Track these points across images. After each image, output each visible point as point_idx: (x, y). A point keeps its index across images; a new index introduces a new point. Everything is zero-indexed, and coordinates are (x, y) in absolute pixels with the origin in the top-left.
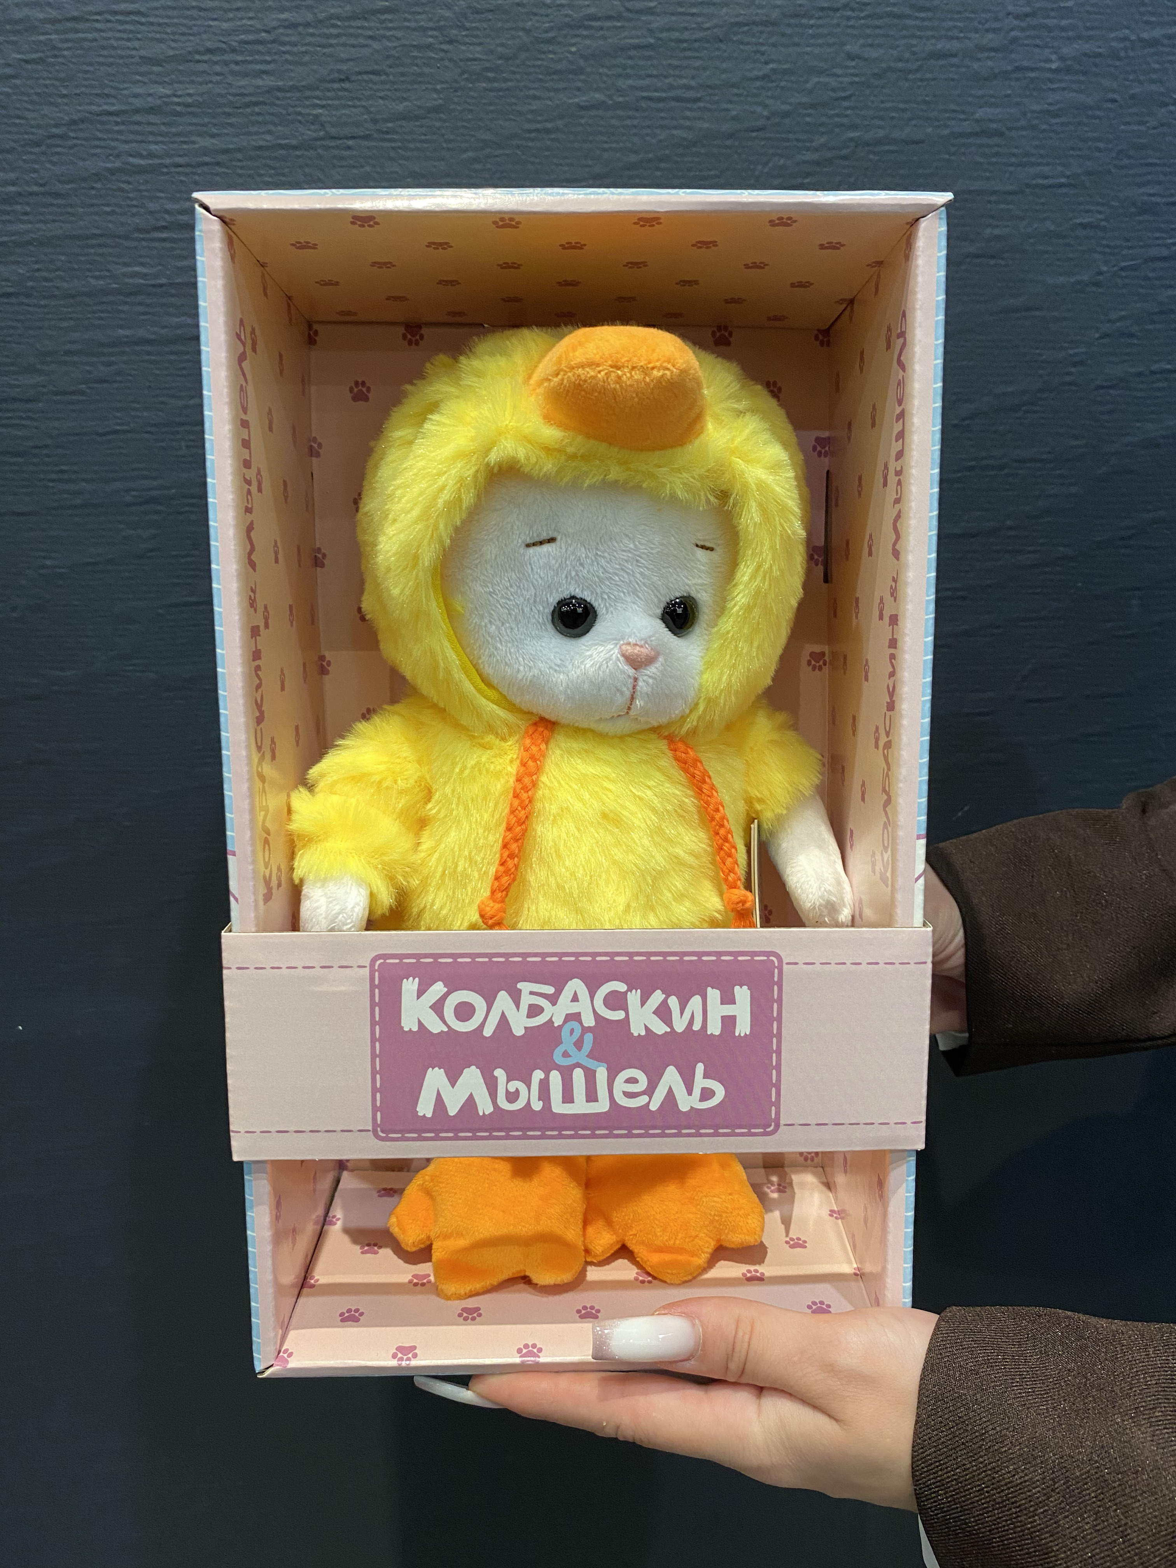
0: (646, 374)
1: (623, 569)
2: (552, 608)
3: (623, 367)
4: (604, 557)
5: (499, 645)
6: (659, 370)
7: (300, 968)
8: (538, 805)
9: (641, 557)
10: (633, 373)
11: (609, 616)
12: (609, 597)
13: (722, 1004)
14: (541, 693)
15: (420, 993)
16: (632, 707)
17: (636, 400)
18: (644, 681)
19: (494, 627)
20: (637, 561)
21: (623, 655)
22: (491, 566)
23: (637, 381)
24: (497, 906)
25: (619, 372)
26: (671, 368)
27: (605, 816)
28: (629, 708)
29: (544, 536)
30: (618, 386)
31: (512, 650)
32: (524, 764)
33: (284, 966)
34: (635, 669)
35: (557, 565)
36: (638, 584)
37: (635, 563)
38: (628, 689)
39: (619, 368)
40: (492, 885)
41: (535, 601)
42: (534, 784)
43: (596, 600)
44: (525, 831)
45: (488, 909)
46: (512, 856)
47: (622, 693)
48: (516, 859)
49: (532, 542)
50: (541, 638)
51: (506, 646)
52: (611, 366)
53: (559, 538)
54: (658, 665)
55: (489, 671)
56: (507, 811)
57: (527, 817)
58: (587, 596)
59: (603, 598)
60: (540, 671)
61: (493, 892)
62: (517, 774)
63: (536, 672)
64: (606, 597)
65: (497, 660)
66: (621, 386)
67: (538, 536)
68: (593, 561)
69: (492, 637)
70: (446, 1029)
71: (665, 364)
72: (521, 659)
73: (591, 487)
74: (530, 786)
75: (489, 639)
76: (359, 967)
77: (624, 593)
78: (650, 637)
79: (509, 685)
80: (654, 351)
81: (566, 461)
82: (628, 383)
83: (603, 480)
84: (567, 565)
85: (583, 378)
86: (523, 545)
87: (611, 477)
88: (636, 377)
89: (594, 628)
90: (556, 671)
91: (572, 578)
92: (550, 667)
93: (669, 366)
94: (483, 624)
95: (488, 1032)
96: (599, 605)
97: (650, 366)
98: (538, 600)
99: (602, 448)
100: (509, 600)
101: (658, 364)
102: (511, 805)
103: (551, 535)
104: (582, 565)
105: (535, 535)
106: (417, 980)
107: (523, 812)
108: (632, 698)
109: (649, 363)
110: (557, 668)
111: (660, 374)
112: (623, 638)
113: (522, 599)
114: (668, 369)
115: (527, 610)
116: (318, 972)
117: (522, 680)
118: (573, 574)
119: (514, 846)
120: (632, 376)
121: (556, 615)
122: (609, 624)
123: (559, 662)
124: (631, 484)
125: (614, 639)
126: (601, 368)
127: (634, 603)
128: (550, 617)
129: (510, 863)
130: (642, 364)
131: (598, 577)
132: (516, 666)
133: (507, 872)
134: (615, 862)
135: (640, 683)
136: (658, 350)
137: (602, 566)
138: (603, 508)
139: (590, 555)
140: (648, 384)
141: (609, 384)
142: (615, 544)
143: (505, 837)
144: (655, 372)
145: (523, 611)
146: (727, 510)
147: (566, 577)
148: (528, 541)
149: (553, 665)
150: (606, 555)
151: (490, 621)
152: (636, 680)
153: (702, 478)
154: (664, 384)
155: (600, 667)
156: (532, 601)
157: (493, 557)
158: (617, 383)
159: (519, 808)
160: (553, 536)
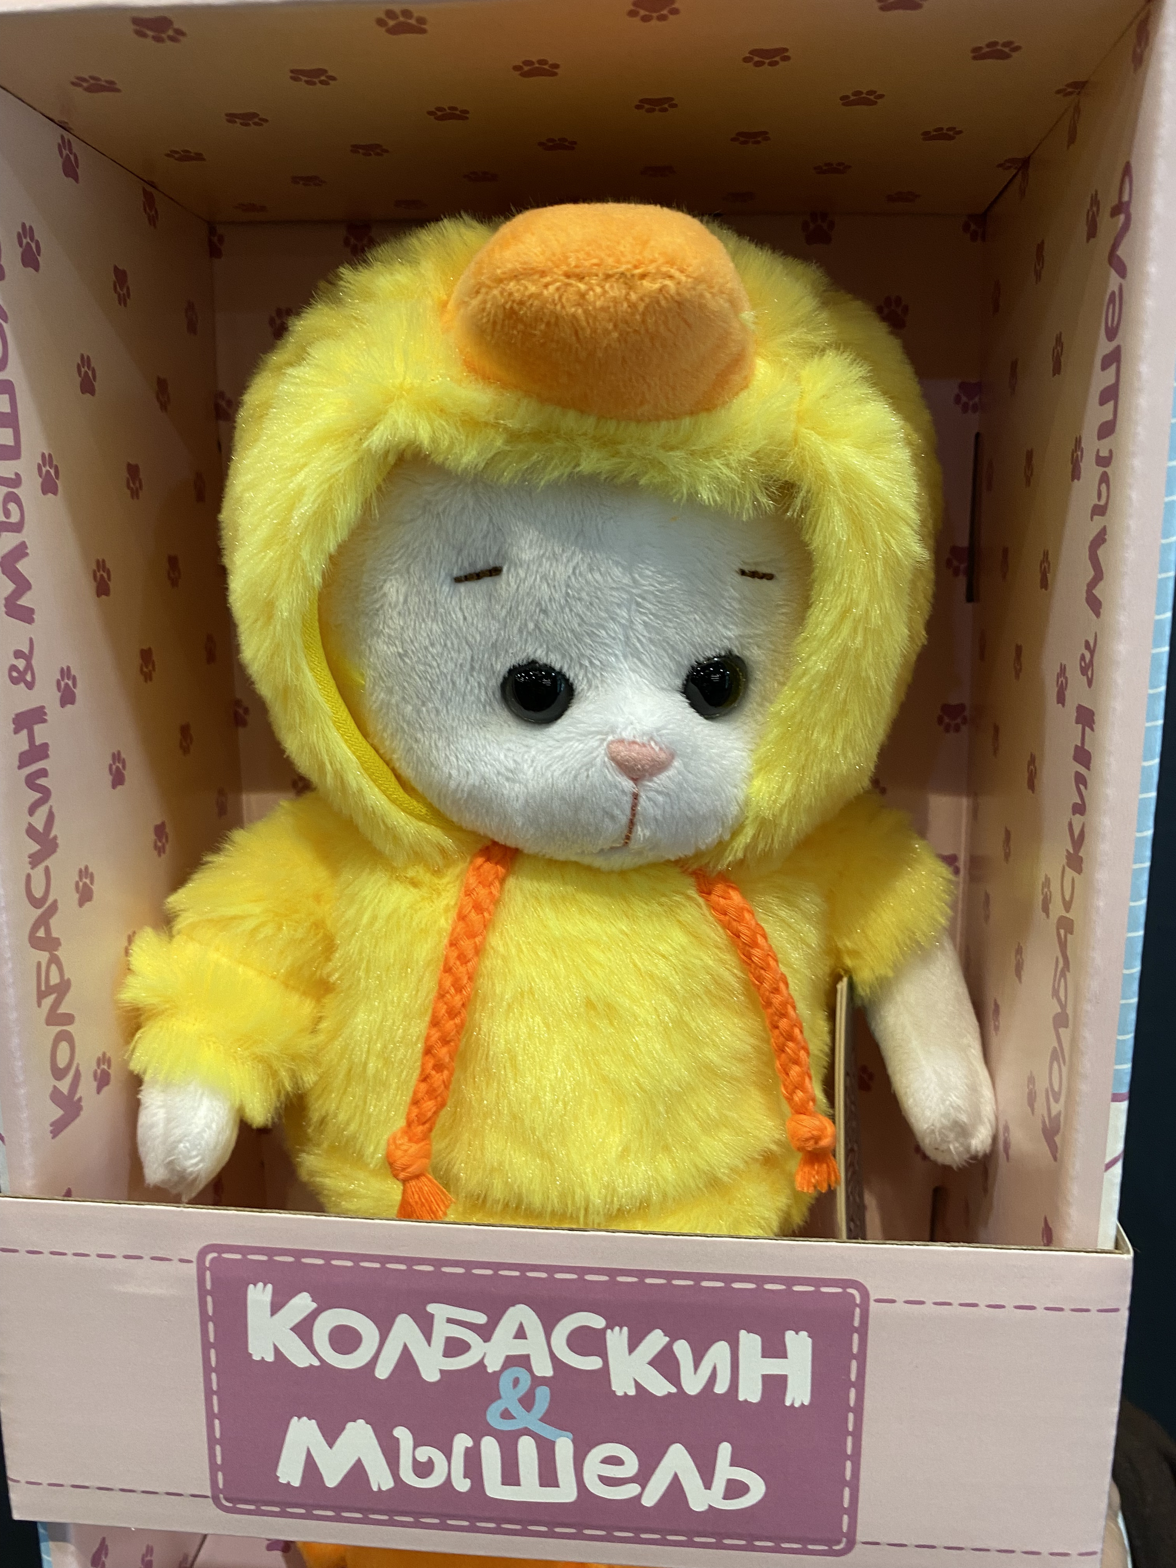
0: (630, 288)
1: (613, 619)
2: (500, 680)
3: (590, 275)
4: (580, 599)
5: (419, 735)
6: (654, 280)
7: (93, 1256)
8: (483, 983)
9: (644, 599)
10: (607, 286)
11: (591, 694)
12: (591, 663)
13: (763, 1356)
14: (487, 811)
15: (276, 1308)
16: (632, 836)
17: (615, 335)
18: (650, 799)
19: (410, 708)
20: (638, 604)
21: (613, 759)
22: (399, 613)
23: (615, 300)
24: (414, 1148)
25: (582, 287)
26: (677, 274)
27: (590, 1004)
28: (628, 838)
29: (480, 566)
30: (580, 311)
31: (440, 744)
32: (462, 917)
33: (69, 1252)
34: (635, 780)
35: (504, 612)
36: (639, 640)
37: (634, 607)
38: (623, 811)
39: (581, 278)
40: (408, 1114)
41: (472, 668)
42: (478, 951)
43: (569, 668)
44: (460, 1028)
45: (399, 1153)
46: (439, 1067)
47: (613, 818)
48: (446, 1072)
49: (462, 574)
50: (484, 725)
51: (431, 737)
52: (568, 276)
53: (505, 569)
54: (671, 772)
55: (408, 772)
56: (433, 995)
57: (463, 1005)
58: (556, 661)
59: (581, 665)
60: (483, 778)
61: (409, 1124)
62: (452, 934)
63: (474, 779)
64: (587, 663)
65: (418, 757)
66: (586, 312)
67: (470, 565)
68: (562, 608)
69: (408, 723)
70: (317, 1363)
71: (664, 269)
72: (453, 759)
73: (554, 487)
74: (470, 953)
75: (405, 726)
76: (181, 1261)
77: (616, 656)
78: (658, 730)
79: (439, 795)
80: (645, 243)
81: (507, 442)
82: (598, 304)
83: (570, 475)
84: (519, 613)
85: (517, 296)
86: (448, 580)
87: (586, 466)
88: (611, 294)
89: (568, 713)
90: (508, 779)
91: (529, 633)
92: (499, 773)
93: (673, 271)
94: (393, 701)
95: (383, 1372)
96: (576, 675)
97: (637, 271)
98: (477, 667)
99: (570, 420)
100: (431, 666)
101: (652, 268)
102: (440, 985)
103: (492, 563)
104: (545, 611)
105: (466, 564)
106: (270, 1287)
107: (458, 998)
108: (632, 823)
109: (636, 267)
110: (510, 775)
111: (657, 286)
112: (613, 732)
113: (451, 665)
114: (671, 277)
115: (460, 682)
116: (120, 1263)
117: (456, 791)
118: (531, 626)
119: (443, 1052)
120: (605, 292)
121: (508, 688)
122: (591, 707)
123: (512, 765)
124: (622, 479)
125: (599, 733)
126: (548, 279)
127: (634, 671)
128: (498, 694)
129: (438, 1078)
130: (623, 268)
131: (572, 631)
132: (446, 770)
133: (432, 1093)
134: (605, 1079)
135: (643, 801)
136: (652, 243)
137: (578, 615)
138: (576, 517)
139: (557, 596)
140: (633, 306)
141: (563, 307)
142: (598, 576)
143: (428, 1038)
144: (645, 283)
145: (454, 683)
146: (791, 519)
147: (520, 631)
148: (456, 573)
149: (503, 770)
150: (584, 595)
151: (404, 698)
152: (636, 796)
153: (744, 464)
154: (663, 303)
155: (575, 777)
156: (467, 668)
157: (401, 599)
158: (579, 305)
159: (452, 991)
160: (497, 565)
